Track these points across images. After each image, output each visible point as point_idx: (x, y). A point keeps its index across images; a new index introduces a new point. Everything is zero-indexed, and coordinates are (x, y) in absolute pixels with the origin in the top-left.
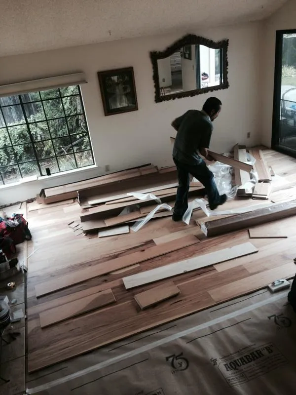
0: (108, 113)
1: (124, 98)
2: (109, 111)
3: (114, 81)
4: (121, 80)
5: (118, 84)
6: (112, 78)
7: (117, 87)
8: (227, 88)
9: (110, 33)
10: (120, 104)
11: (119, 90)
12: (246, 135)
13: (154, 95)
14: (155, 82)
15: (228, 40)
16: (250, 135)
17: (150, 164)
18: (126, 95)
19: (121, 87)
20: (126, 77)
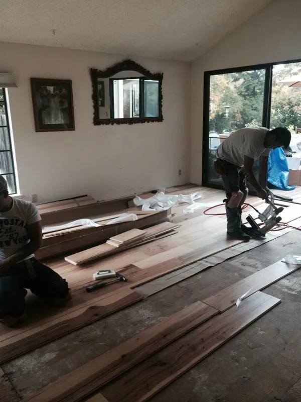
0: (40, 128)
1: (60, 115)
2: (41, 126)
3: (50, 91)
4: (58, 92)
5: (54, 96)
6: (48, 87)
7: (52, 99)
8: (162, 121)
9: (53, 31)
10: (55, 120)
11: (54, 103)
12: (178, 172)
13: (93, 116)
14: (94, 102)
15: (163, 74)
16: (182, 172)
17: (86, 196)
18: (63, 110)
19: (57, 99)
20: (64, 91)
